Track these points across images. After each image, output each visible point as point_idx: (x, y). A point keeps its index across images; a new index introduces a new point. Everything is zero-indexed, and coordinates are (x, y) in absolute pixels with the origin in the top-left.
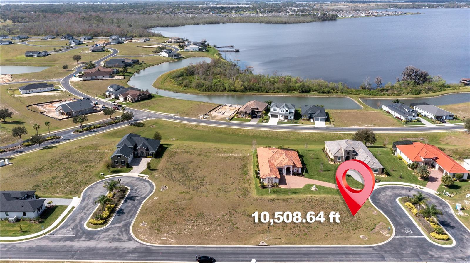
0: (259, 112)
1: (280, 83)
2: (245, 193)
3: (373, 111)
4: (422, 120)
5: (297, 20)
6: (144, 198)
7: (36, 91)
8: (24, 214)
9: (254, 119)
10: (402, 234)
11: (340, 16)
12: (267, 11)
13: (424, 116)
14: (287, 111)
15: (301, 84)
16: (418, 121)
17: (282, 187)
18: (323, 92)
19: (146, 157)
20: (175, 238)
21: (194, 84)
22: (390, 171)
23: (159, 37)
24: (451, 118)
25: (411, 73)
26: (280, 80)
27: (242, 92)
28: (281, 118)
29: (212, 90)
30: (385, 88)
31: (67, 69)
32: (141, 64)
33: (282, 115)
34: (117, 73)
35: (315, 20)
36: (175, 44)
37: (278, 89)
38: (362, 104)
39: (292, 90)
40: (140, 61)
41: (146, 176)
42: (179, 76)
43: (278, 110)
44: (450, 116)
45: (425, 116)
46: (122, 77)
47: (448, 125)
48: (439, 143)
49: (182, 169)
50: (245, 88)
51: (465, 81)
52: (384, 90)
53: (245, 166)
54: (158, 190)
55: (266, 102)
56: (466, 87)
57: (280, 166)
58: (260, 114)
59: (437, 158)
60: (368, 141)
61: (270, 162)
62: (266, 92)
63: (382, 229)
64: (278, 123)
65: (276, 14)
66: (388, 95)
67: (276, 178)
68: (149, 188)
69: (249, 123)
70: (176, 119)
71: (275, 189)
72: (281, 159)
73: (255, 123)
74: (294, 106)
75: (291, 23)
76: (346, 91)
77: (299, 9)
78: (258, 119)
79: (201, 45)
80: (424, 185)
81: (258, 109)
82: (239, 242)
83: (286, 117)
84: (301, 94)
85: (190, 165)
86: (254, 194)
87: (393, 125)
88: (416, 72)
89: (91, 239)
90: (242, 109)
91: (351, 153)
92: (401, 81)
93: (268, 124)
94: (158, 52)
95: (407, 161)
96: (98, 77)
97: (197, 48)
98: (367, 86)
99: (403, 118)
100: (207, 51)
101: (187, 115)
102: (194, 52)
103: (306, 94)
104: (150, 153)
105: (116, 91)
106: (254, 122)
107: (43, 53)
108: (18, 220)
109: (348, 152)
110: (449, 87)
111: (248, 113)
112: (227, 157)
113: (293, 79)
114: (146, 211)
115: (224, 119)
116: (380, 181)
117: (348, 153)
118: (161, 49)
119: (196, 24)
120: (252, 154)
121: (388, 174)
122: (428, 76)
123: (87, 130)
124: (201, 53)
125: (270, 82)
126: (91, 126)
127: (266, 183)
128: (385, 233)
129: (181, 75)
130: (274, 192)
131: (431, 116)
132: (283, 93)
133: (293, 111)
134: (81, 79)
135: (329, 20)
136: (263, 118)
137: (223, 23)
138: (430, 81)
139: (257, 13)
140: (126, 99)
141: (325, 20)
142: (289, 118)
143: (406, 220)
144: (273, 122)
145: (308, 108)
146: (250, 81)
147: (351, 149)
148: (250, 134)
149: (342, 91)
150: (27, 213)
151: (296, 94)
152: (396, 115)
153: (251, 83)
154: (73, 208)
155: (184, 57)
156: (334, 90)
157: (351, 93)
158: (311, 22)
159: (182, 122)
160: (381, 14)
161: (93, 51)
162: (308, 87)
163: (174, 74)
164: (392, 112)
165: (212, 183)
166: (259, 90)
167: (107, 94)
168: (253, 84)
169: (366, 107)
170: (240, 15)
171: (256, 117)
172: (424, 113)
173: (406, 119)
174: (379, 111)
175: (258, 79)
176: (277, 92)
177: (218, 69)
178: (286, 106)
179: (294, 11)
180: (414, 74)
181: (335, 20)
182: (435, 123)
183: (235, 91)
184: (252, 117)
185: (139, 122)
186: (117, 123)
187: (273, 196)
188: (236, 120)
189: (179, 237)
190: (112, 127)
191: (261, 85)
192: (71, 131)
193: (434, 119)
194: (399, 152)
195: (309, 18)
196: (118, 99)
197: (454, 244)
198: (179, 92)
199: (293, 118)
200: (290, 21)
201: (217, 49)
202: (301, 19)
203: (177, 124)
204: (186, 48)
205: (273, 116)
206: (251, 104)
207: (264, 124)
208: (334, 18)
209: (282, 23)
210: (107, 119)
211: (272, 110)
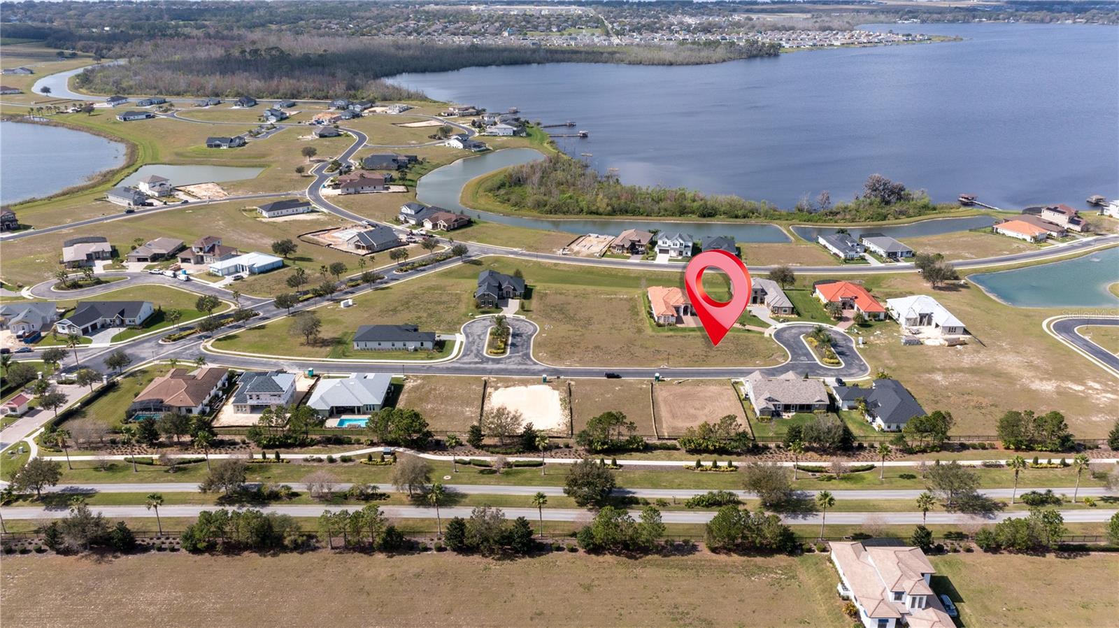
0: (642, 246)
1: (669, 202)
2: (640, 331)
3: (805, 245)
4: (867, 256)
5: (696, 56)
6: (531, 335)
7: (288, 213)
8: (422, 344)
9: (635, 256)
10: (796, 360)
11: (787, 46)
12: (628, 28)
13: (872, 253)
14: (681, 244)
15: (702, 202)
16: (863, 259)
17: (679, 325)
18: (737, 217)
19: (512, 298)
20: (578, 363)
21: (530, 201)
22: (802, 311)
23: (421, 101)
24: (908, 255)
25: (877, 185)
26: (669, 195)
27: (609, 214)
28: (673, 254)
29: (560, 212)
30: (834, 210)
31: (303, 174)
32: (421, 163)
33: (675, 250)
34: (391, 180)
35: (732, 56)
36: (463, 118)
37: (666, 210)
38: (793, 235)
39: (688, 213)
40: (420, 158)
41: (522, 317)
42: (499, 188)
43: (669, 242)
44: (907, 252)
45: (875, 252)
46: (402, 189)
47: (902, 264)
48: (880, 287)
49: (561, 310)
50: (613, 208)
51: (967, 199)
52: (831, 213)
53: (634, 307)
54: (543, 330)
55: (650, 231)
56: (963, 209)
57: (677, 304)
58: (643, 249)
59: (856, 298)
60: (785, 281)
61: (665, 301)
62: (647, 215)
63: (779, 357)
64: (670, 260)
65: (647, 35)
66: (836, 222)
67: (673, 316)
68: (532, 328)
69: (629, 261)
70: (525, 255)
71: (671, 327)
72: (677, 297)
73: (638, 261)
74: (691, 237)
75: (682, 64)
76: (772, 215)
77: (700, 24)
78: (641, 256)
79: (514, 122)
80: (835, 325)
81: (639, 241)
82: (641, 366)
83: (681, 253)
84: (700, 219)
85: (569, 307)
86: (649, 331)
87: (828, 264)
88: (885, 184)
89: (498, 363)
90: (618, 241)
91: (759, 293)
92: (861, 199)
93: (655, 262)
94: (440, 139)
95: (824, 300)
96: (366, 189)
97: (510, 129)
98: (806, 208)
99: (842, 255)
100: (529, 135)
101: (536, 249)
102: (505, 138)
103: (709, 219)
104: (518, 293)
105: (418, 211)
106: (636, 259)
107: (237, 140)
108: (416, 350)
110: (934, 209)
111: (626, 246)
112: (611, 299)
113: (689, 195)
114: (539, 345)
115: (592, 255)
116: (788, 321)
117: (756, 292)
118: (445, 132)
119: (482, 65)
120: (641, 295)
121: (799, 314)
122: (903, 190)
123: (412, 269)
124: (516, 139)
125: (653, 199)
126: (414, 263)
127: (661, 322)
128: (780, 360)
129: (502, 185)
130: (671, 330)
131: (881, 252)
132: (674, 218)
133: (690, 244)
134: (339, 191)
135: (762, 56)
136: (648, 254)
137: (539, 63)
138: (907, 198)
139: (608, 34)
140: (435, 226)
141: (755, 56)
142: (684, 254)
143: (804, 351)
144: (662, 259)
145: (710, 240)
146: (619, 198)
147: (759, 287)
148: (632, 275)
149: (766, 216)
150: (424, 343)
151: (694, 219)
152: (835, 250)
153: (623, 201)
154: (462, 343)
155: (491, 148)
156: (753, 213)
157: (779, 219)
158: (724, 61)
159: (535, 259)
160: (876, 40)
161: (322, 136)
162: (713, 208)
163: (490, 183)
164: (830, 247)
165: (600, 323)
166: (635, 212)
167: (402, 218)
168: (626, 203)
169: (797, 239)
170: (572, 39)
171: (637, 253)
172: (873, 247)
173: (846, 256)
174: (812, 245)
175: (633, 193)
176: (664, 215)
177: (560, 175)
178: (680, 236)
179: (688, 29)
180: (881, 188)
181: (776, 55)
182: (884, 262)
183: (597, 213)
184: (633, 253)
185: (473, 258)
186: (444, 259)
187: (671, 333)
188: (610, 256)
189: (581, 361)
190: (440, 265)
191: (638, 205)
192: (392, 269)
193: (884, 255)
194: (818, 294)
195: (720, 52)
196: (422, 225)
197: (843, 365)
199: (689, 254)
200: (680, 59)
201: (547, 131)
202: (704, 54)
203: (527, 261)
204: (489, 130)
205: (662, 251)
206: (629, 235)
207: (650, 262)
208: (773, 52)
209: (664, 64)
210: (427, 253)
211: (660, 243)
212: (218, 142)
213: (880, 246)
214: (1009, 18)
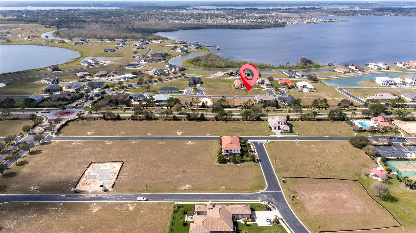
0: (234, 74)
2: (231, 89)
3: (280, 74)
4: (296, 76)
7: (133, 67)
11: (288, 23)
12: (234, 18)
16: (294, 76)
18: (262, 68)
19: (198, 83)
20: (215, 95)
21: (202, 65)
23: (166, 39)
25: (303, 60)
27: (225, 68)
29: (211, 67)
31: (135, 58)
32: (169, 56)
34: (161, 60)
35: (269, 26)
36: (180, 44)
38: (277, 72)
40: (169, 54)
41: (201, 87)
44: (307, 75)
45: (298, 75)
46: (164, 62)
47: (305, 78)
49: (211, 86)
50: (226, 66)
51: (330, 64)
52: (289, 67)
53: (230, 85)
55: (236, 70)
59: (288, 83)
60: (271, 79)
61: (238, 83)
62: (236, 68)
63: (266, 94)
65: (241, 20)
67: (240, 86)
68: (204, 89)
69: (230, 77)
73: (232, 77)
75: (252, 29)
76: (272, 68)
77: (260, 16)
79: (196, 45)
80: (282, 88)
81: (233, 72)
82: (231, 95)
85: (213, 86)
86: (234, 89)
87: (285, 78)
88: (306, 59)
89: (196, 95)
90: (226, 73)
91: (263, 81)
92: (298, 63)
93: (237, 77)
94: (174, 49)
95: (280, 83)
96: (154, 62)
97: (195, 47)
99: (289, 76)
100: (201, 49)
101: (205, 75)
102: (193, 49)
104: (200, 82)
105: (170, 67)
107: (113, 50)
108: (175, 92)
109: (262, 81)
110: (320, 66)
111: (229, 74)
114: (205, 92)
115: (220, 76)
116: (270, 88)
118: (176, 47)
119: (185, 29)
120: (232, 83)
121: (273, 86)
122: (311, 61)
123: (170, 79)
124: (198, 50)
125: (238, 64)
126: (171, 77)
127: (237, 87)
129: (194, 61)
130: (239, 89)
131: (300, 75)
134: (146, 62)
135: (279, 26)
136: (235, 76)
137: (204, 29)
138: (312, 63)
139: (227, 20)
140: (175, 70)
141: (277, 26)
143: (272, 93)
144: (239, 77)
146: (228, 63)
148: (230, 80)
149: (270, 68)
150: (177, 91)
153: (229, 64)
154: (186, 91)
155: (190, 52)
156: (267, 68)
157: (274, 69)
159: (204, 77)
160: (319, 21)
161: (138, 49)
163: (190, 60)
164: (286, 74)
165: (221, 88)
166: (232, 67)
167: (166, 68)
170: (215, 21)
171: (232, 75)
177: (211, 58)
179: (255, 18)
181: (284, 26)
182: (300, 77)
183: (221, 67)
184: (231, 75)
185: (187, 77)
188: (225, 76)
190: (178, 78)
191: (234, 65)
192: (166, 78)
195: (265, 25)
196: (172, 70)
197: (281, 95)
198: (196, 68)
200: (251, 27)
201: (207, 48)
203: (202, 77)
204: (189, 47)
206: (230, 71)
208: (283, 25)
209: (245, 29)
210: (174, 76)
211: (239, 73)
212: (107, 50)
213: (300, 73)
214: (368, 14)
